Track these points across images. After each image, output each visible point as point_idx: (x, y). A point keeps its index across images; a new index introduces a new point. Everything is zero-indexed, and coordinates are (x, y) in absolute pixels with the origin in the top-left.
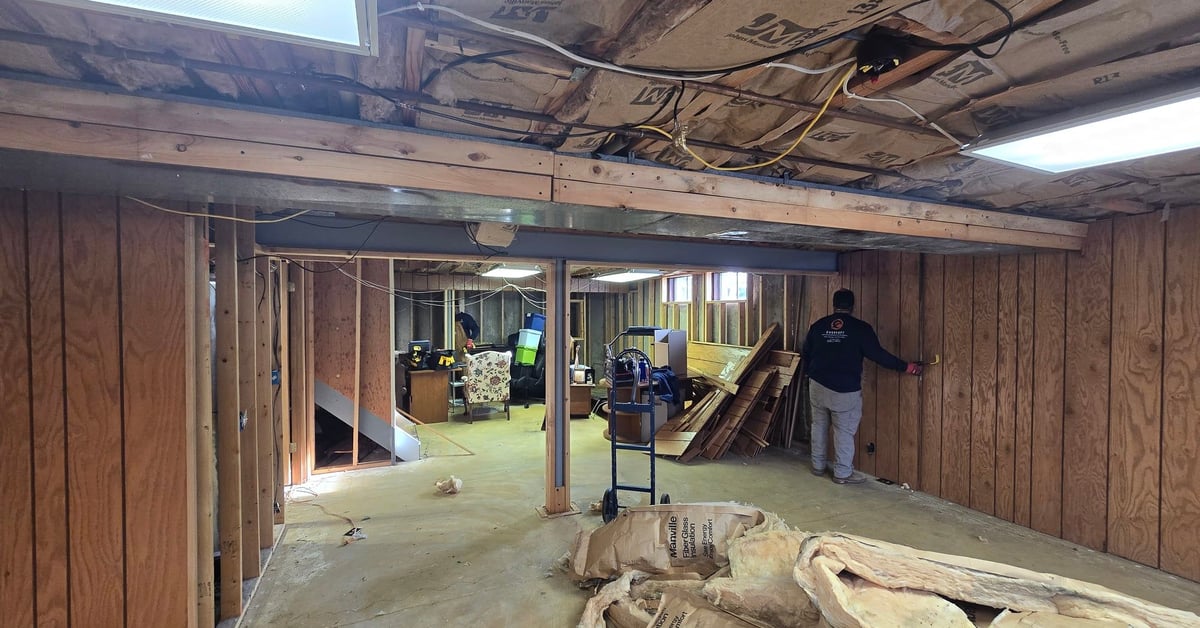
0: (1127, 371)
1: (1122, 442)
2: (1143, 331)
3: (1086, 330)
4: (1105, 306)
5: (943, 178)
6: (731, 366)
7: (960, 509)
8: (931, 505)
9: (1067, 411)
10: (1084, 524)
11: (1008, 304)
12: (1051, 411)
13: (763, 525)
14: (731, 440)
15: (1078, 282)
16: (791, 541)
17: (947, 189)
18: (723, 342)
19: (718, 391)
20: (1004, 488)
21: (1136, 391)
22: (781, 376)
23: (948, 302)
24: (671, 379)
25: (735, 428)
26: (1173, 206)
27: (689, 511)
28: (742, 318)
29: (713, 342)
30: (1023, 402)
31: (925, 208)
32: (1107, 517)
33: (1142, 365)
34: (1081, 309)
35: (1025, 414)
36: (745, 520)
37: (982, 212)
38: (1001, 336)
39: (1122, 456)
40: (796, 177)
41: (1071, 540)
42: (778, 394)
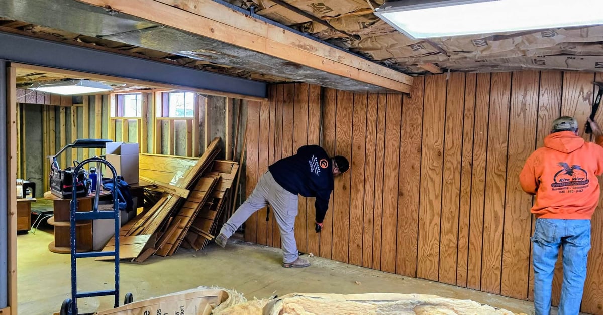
0: (428, 169)
1: (425, 211)
2: (436, 144)
3: (410, 143)
4: (419, 129)
5: (352, 32)
6: (180, 174)
7: (345, 265)
8: (327, 266)
9: (400, 194)
10: (406, 262)
11: (372, 126)
12: (392, 195)
13: (228, 301)
14: (182, 237)
15: (407, 114)
16: (252, 309)
17: (349, 42)
18: (172, 154)
19: (169, 197)
20: (367, 247)
21: (431, 179)
22: (223, 181)
23: (338, 124)
24: (123, 188)
25: (186, 227)
26: (451, 71)
27: (162, 303)
28: (190, 133)
29: (162, 153)
30: (378, 190)
31: (338, 53)
32: (417, 257)
33: (434, 164)
34: (408, 130)
35: (379, 198)
36: (211, 301)
37: (367, 61)
38: (367, 148)
39: (425, 218)
40: (259, 12)
41: (400, 274)
42: (221, 195)
